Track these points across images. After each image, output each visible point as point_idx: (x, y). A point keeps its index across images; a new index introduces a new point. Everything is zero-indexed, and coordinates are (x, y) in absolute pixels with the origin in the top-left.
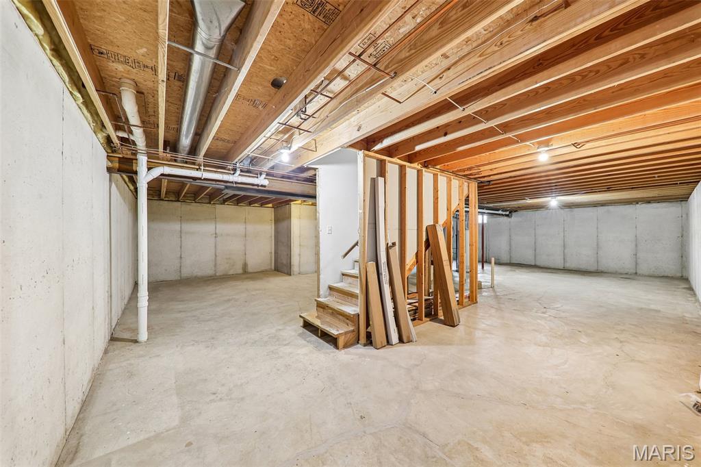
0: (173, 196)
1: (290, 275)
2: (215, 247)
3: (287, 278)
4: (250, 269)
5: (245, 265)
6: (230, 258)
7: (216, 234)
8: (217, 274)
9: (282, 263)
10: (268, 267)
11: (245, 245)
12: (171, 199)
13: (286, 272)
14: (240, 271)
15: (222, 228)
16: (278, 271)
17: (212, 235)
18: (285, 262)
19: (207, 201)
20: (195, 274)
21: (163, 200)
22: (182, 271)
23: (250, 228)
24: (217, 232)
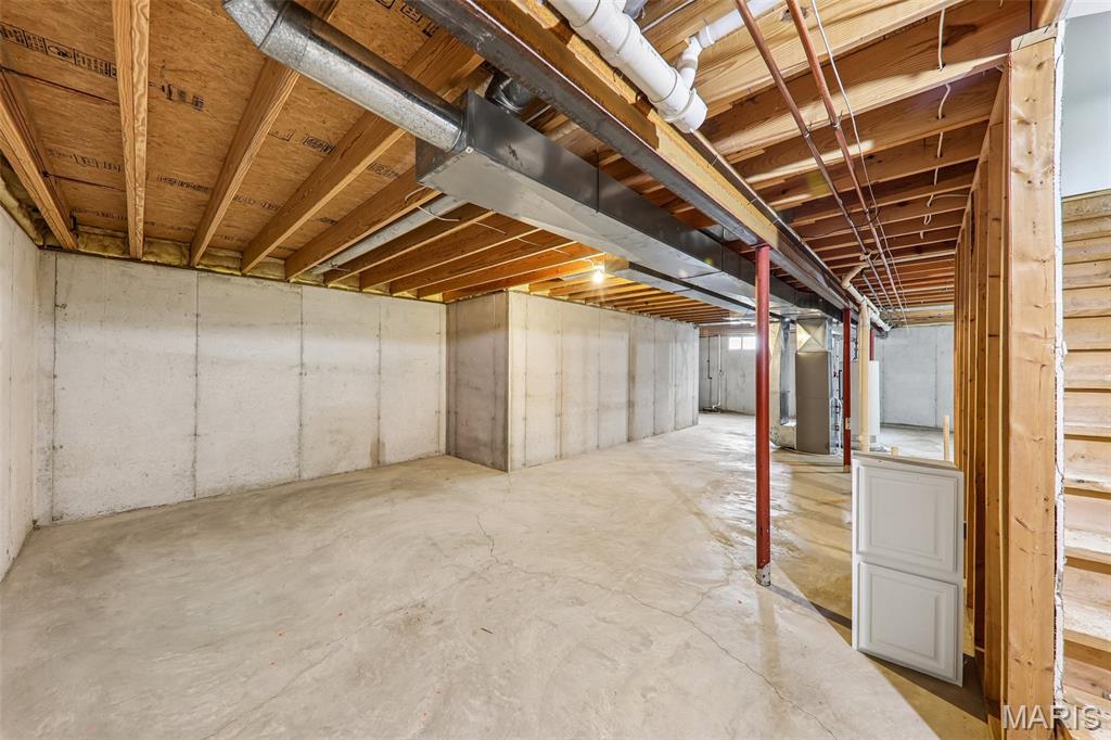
0: (171, 250)
1: (506, 470)
2: (300, 402)
3: (500, 479)
4: (390, 456)
5: (378, 446)
6: (339, 431)
7: (302, 365)
8: (305, 476)
9: (476, 440)
10: (431, 448)
11: (378, 395)
12: (166, 259)
13: (488, 460)
14: (366, 462)
15: (320, 349)
16: (457, 455)
17: (291, 368)
18: (483, 436)
19: (279, 274)
20: (239, 482)
21: (137, 260)
22: (197, 474)
23: (392, 350)
24: (305, 361)
